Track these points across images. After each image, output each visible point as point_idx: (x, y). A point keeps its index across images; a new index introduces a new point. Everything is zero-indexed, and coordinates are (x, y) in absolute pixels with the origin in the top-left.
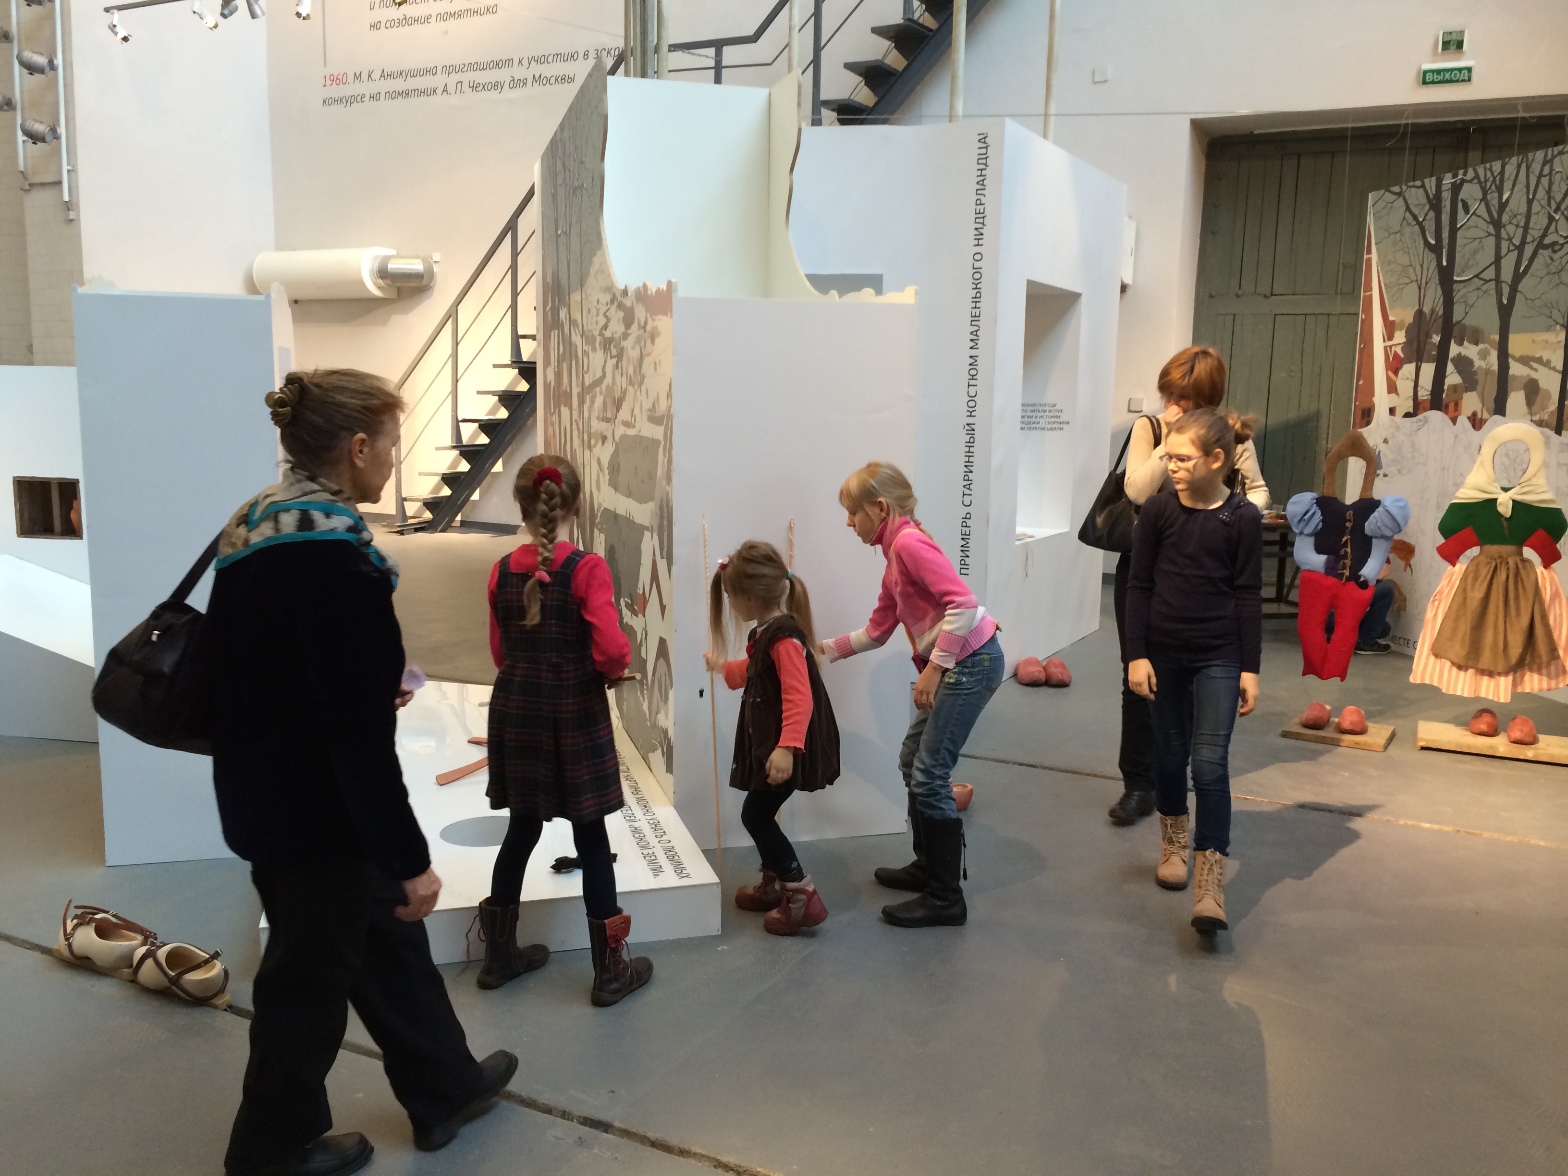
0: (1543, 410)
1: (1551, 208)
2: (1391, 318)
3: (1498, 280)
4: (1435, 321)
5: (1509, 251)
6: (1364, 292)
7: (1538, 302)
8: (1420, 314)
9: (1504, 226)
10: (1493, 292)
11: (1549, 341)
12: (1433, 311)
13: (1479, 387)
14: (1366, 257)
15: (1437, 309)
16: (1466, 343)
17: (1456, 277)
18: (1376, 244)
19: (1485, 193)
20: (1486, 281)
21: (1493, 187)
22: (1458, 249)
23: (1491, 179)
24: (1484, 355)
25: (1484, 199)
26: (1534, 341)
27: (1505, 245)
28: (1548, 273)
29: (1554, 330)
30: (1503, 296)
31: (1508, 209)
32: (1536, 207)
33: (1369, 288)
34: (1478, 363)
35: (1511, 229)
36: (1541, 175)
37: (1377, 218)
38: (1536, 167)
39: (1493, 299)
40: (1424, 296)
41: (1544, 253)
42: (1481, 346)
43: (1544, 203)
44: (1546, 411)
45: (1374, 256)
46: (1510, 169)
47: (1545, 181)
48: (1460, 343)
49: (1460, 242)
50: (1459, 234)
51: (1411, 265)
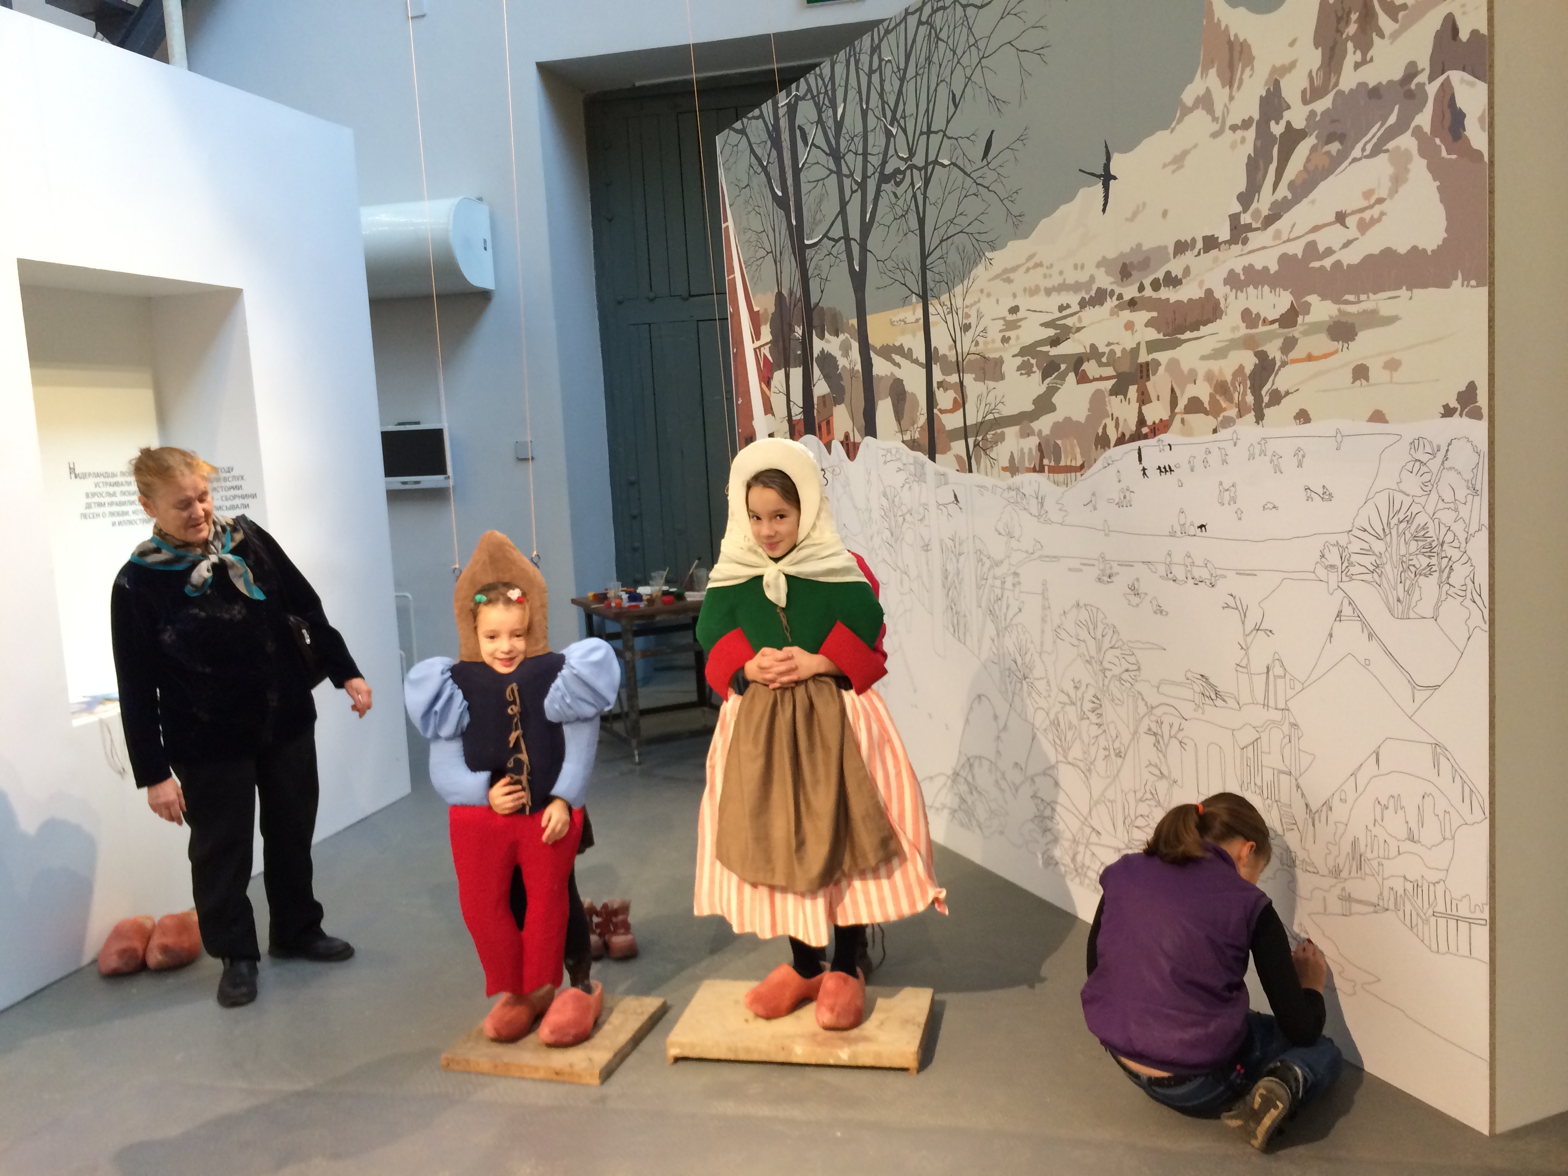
0: (913, 425)
1: (886, 119)
2: (756, 309)
3: (847, 238)
4: (795, 306)
5: (853, 192)
6: (728, 276)
7: (889, 264)
8: (779, 296)
9: (843, 157)
10: (844, 256)
11: (908, 321)
12: (791, 293)
13: (847, 397)
14: (724, 226)
15: (795, 290)
16: (827, 335)
17: (807, 240)
18: (730, 206)
19: (820, 112)
20: (836, 241)
21: (826, 102)
22: (804, 198)
23: (823, 90)
24: (845, 349)
25: (820, 122)
26: (892, 323)
27: (847, 182)
28: (895, 219)
29: (911, 304)
30: (853, 260)
31: (844, 131)
32: (872, 122)
33: (732, 271)
34: (842, 362)
35: (850, 157)
36: (871, 72)
37: (727, 170)
38: (865, 59)
39: (845, 265)
40: (781, 272)
41: (887, 187)
42: (842, 337)
43: (878, 112)
44: (915, 426)
45: (730, 223)
46: (840, 69)
47: (876, 78)
48: (822, 337)
49: (805, 188)
50: (803, 176)
51: (764, 231)
